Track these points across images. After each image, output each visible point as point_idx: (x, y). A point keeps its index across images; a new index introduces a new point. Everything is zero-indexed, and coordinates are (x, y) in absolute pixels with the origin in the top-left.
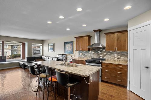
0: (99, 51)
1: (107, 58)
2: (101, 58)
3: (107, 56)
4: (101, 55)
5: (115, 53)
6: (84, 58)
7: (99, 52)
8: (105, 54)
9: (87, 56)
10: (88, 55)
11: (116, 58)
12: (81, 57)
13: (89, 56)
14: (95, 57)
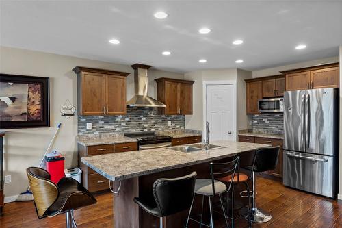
0: (141, 116)
1: (157, 129)
2: (145, 130)
3: (156, 126)
4: (146, 125)
5: (169, 118)
6: (100, 136)
7: (140, 119)
8: (153, 121)
9: (109, 129)
10: (112, 127)
11: (169, 127)
12: (90, 135)
13: (118, 129)
14: (134, 131)
